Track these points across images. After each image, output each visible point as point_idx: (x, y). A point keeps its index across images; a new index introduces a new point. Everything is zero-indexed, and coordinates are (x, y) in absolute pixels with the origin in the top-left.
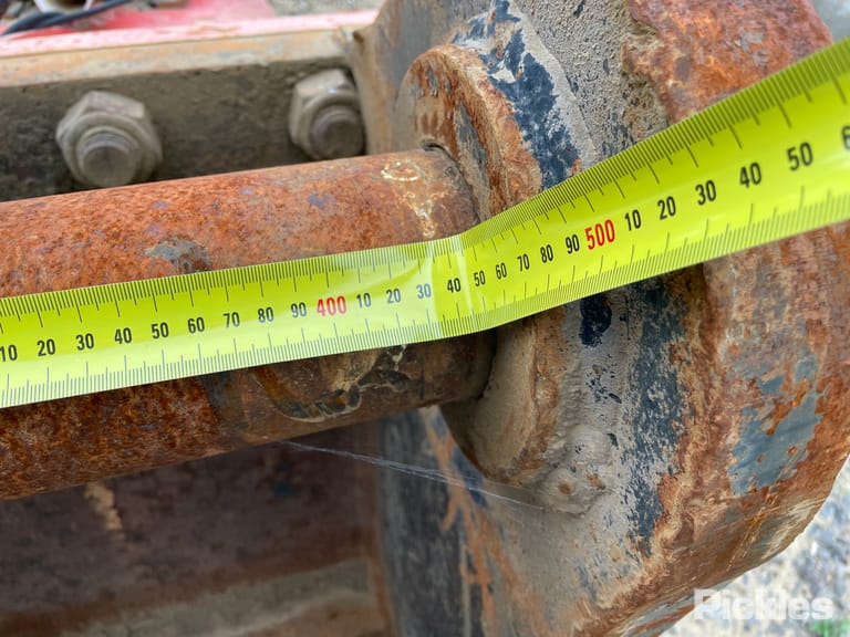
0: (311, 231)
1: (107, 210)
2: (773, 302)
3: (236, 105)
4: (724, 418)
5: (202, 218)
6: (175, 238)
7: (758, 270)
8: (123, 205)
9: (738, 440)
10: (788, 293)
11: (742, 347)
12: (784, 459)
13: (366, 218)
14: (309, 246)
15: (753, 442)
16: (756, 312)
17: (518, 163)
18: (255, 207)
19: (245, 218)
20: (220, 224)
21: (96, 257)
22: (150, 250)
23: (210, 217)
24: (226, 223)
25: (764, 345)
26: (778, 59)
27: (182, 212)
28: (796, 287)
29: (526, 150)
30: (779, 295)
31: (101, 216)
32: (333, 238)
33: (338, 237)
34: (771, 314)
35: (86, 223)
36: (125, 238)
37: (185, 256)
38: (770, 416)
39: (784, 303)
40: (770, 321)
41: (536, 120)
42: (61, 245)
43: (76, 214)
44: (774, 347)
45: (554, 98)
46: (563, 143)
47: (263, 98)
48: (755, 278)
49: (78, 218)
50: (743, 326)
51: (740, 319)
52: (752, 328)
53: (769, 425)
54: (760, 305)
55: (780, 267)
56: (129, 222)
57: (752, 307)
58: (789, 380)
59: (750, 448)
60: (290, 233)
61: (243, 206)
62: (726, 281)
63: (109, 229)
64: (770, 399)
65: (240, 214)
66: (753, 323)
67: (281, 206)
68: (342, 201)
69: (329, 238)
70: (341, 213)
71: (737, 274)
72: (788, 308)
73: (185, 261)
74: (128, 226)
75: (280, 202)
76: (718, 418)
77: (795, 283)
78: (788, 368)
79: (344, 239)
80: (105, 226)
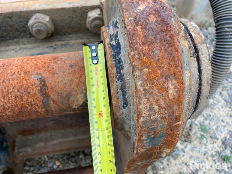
0: (68, 74)
1: (25, 65)
2: (153, 113)
3: (73, 17)
4: (141, 134)
5: (45, 69)
6: (38, 74)
7: (149, 106)
8: (29, 64)
9: (145, 138)
10: (157, 111)
11: (145, 121)
12: (158, 142)
13: (82, 71)
14: (68, 77)
15: (150, 139)
16: (149, 115)
17: (111, 67)
18: (57, 67)
19: (54, 70)
20: (49, 71)
21: (21, 77)
22: (33, 76)
23: (47, 69)
24: (50, 71)
25: (151, 121)
26: (162, 57)
27: (41, 67)
28: (159, 110)
29: (114, 64)
30: (155, 111)
31: (23, 67)
32: (73, 76)
33: (74, 75)
34: (153, 115)
35: (20, 69)
36: (28, 73)
37: (40, 78)
38: (153, 134)
39: (156, 113)
40: (152, 116)
41: (117, 56)
42: (15, 74)
43: (19, 66)
44: (153, 121)
45: (121, 52)
46: (121, 64)
47: (80, 15)
48: (149, 108)
49: (19, 67)
50: (145, 117)
51: (144, 116)
52: (148, 118)
53: (153, 136)
54: (150, 113)
55: (155, 106)
56: (29, 69)
57: (148, 114)
58: (158, 128)
59: (149, 140)
60: (64, 74)
61: (54, 66)
62: (141, 108)
63: (25, 71)
64: (153, 131)
65: (53, 69)
66: (148, 117)
67: (63, 67)
68: (77, 66)
69: (72, 76)
70: (76, 70)
71: (144, 107)
72: (157, 114)
73: (40, 80)
74: (29, 70)
75: (63, 66)
76: (140, 134)
77: (159, 109)
78: (157, 126)
79: (76, 76)
80: (24, 70)
